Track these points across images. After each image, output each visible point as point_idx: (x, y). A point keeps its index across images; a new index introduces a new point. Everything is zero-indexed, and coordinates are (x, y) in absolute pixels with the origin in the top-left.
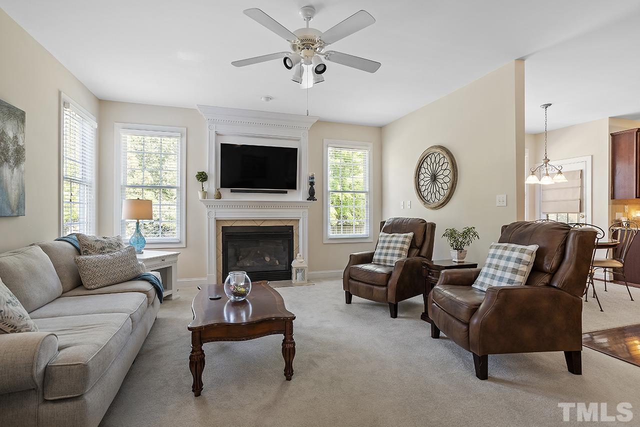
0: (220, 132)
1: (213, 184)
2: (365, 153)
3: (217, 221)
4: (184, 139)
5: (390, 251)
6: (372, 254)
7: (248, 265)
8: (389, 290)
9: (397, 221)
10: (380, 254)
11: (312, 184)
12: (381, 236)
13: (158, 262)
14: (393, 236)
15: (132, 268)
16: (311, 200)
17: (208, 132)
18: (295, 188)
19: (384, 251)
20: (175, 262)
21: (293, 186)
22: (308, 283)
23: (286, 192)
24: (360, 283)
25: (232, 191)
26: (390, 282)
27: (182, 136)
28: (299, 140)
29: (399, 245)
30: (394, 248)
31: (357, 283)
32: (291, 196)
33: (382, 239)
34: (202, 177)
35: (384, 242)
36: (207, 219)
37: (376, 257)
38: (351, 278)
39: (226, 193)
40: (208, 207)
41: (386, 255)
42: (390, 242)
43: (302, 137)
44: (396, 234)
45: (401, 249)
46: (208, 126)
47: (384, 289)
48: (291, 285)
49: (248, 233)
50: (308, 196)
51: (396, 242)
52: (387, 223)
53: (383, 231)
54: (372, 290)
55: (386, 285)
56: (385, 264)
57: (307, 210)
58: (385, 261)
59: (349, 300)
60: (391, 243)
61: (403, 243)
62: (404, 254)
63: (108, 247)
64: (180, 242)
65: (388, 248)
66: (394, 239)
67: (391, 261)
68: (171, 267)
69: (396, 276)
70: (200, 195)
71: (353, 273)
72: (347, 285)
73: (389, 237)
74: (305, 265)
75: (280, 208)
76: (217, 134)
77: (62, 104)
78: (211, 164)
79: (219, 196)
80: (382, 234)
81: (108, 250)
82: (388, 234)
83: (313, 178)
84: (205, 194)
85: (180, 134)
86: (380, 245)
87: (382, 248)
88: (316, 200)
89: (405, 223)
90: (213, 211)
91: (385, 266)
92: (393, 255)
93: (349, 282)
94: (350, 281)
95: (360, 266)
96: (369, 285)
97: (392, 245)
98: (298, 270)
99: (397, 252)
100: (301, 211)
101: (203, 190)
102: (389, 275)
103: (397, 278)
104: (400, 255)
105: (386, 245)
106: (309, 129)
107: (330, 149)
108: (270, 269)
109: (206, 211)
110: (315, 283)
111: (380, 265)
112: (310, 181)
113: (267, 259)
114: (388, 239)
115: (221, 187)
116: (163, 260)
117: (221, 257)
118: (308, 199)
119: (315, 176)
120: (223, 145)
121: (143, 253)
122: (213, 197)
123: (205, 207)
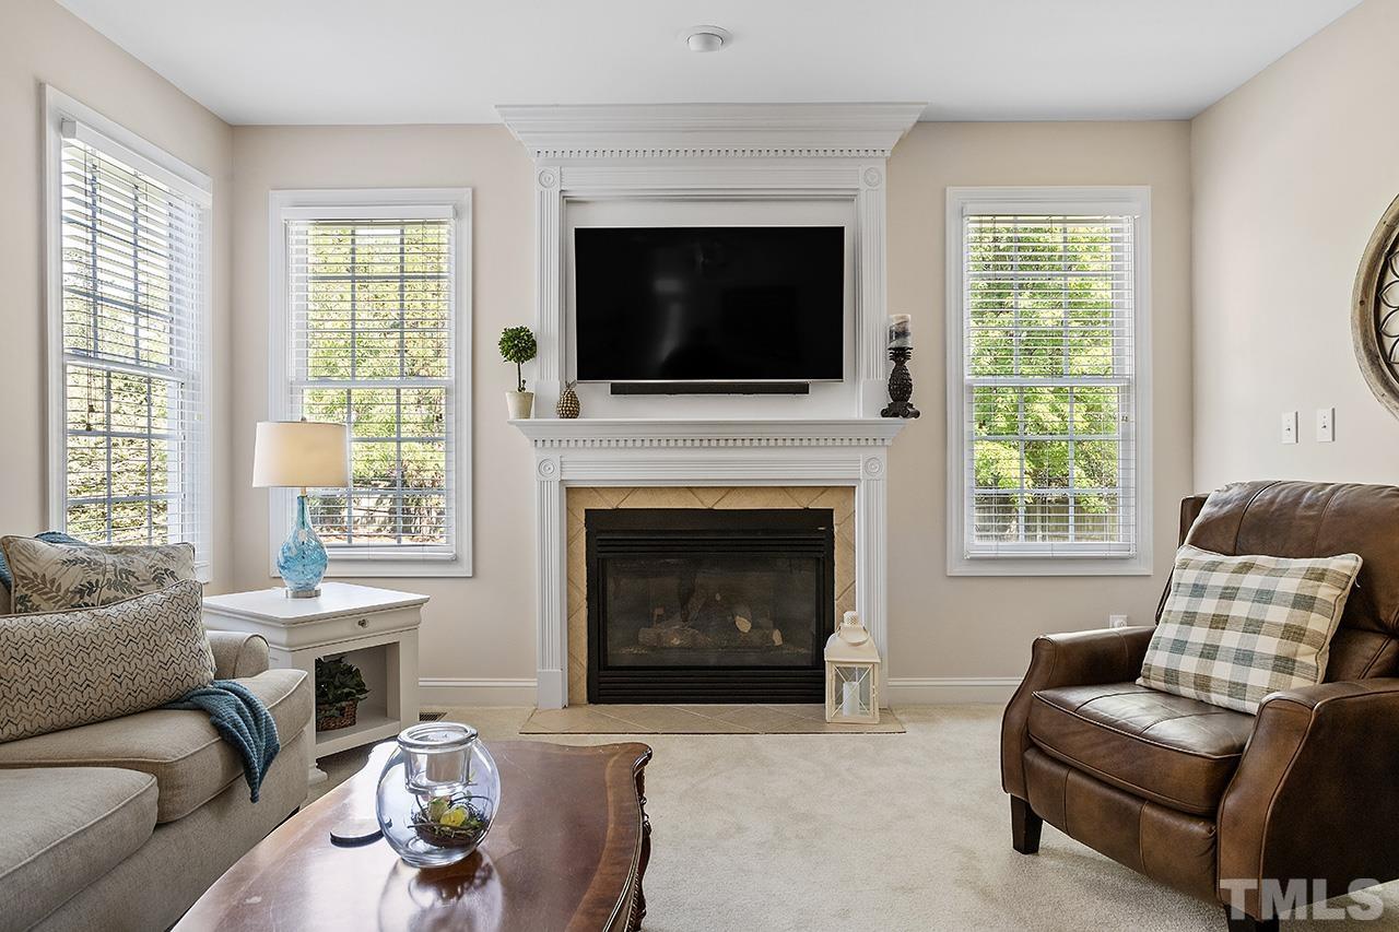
0: (575, 194)
1: (552, 369)
2: (1121, 230)
3: (571, 492)
4: (467, 224)
5: (1230, 639)
6: (1140, 643)
7: (676, 642)
8: (1224, 843)
9: (1268, 495)
10: (1179, 647)
11: (900, 355)
12: (1185, 565)
13: (345, 629)
14: (1245, 568)
15: (164, 665)
16: (896, 415)
17: (537, 193)
18: (837, 374)
19: (1199, 635)
20: (413, 627)
21: (830, 367)
22: (881, 722)
23: (804, 390)
24: (1072, 776)
25: (615, 390)
26: (1230, 802)
27: (457, 214)
28: (848, 199)
29: (1278, 614)
30: (1253, 626)
31: (1063, 772)
32: (824, 403)
33: (1190, 576)
34: (520, 346)
35: (1198, 590)
36: (536, 485)
37: (1156, 658)
38: (1033, 745)
39: (597, 397)
40: (540, 444)
41: (1209, 652)
42: (1229, 594)
43: (862, 185)
44: (1261, 559)
45: (1294, 633)
46: (536, 177)
47: (1198, 829)
48: (819, 726)
49: (670, 532)
50: (885, 400)
51: (1264, 597)
52: (1215, 504)
53: (1192, 543)
54: (1131, 821)
55: (1210, 816)
56: (1203, 696)
57: (882, 454)
58: (1203, 683)
59: (1026, 840)
60: (1232, 597)
61: (1304, 603)
62: (1311, 658)
63: (110, 584)
64: (455, 560)
65: (1219, 622)
66: (1252, 581)
67: (1237, 689)
68: (396, 644)
69: (1264, 775)
70: (511, 403)
71: (1044, 724)
72: (1016, 773)
73: (1224, 569)
74: (868, 655)
75: (784, 447)
76: (568, 201)
78: (546, 303)
79: (570, 408)
80: (1187, 552)
81: (106, 593)
82: (1222, 558)
83: (901, 333)
84: (526, 401)
85: (450, 208)
86: (1177, 604)
87: (1189, 619)
88: (917, 414)
89: (1310, 506)
90: (555, 457)
91: (1203, 707)
92: (1245, 658)
93: (1023, 759)
94: (1030, 756)
95: (1076, 696)
96: (1118, 796)
97: (1240, 609)
98: (846, 673)
99: (1268, 645)
100: (862, 455)
101: (521, 389)
102: (1227, 767)
103: (1274, 788)
104: (1284, 665)
105: (1208, 606)
106: (888, 154)
107: (971, 226)
108: (752, 659)
109: (534, 456)
110: (907, 727)
111: (1178, 696)
112: (894, 344)
113: (744, 625)
114: (1219, 579)
115: (580, 377)
116: (362, 623)
117: (584, 613)
118: (885, 413)
119: (910, 327)
120: (583, 235)
121: (317, 594)
122: (554, 410)
123: (528, 442)
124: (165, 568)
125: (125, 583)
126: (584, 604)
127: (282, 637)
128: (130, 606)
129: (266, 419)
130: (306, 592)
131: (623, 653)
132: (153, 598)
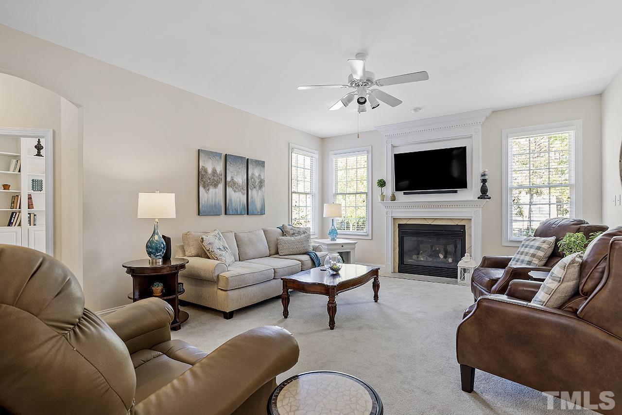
0: (395, 145)
1: (389, 189)
3: (394, 219)
4: (370, 155)
7: (422, 259)
11: (484, 181)
13: (339, 247)
14: (533, 240)
15: (304, 247)
16: (481, 198)
17: (386, 146)
18: (466, 187)
20: (353, 248)
21: (463, 185)
23: (456, 192)
25: (405, 194)
26: (493, 288)
27: (368, 153)
28: (470, 137)
29: (532, 251)
32: (461, 195)
34: (382, 183)
36: (386, 217)
37: (511, 263)
39: (400, 195)
40: (387, 207)
43: (473, 133)
46: (386, 142)
48: (456, 283)
49: (420, 230)
50: (479, 194)
51: (532, 247)
55: (490, 291)
57: (479, 209)
62: (536, 262)
63: (297, 233)
64: (367, 235)
68: (350, 252)
70: (379, 198)
73: (529, 240)
74: (470, 265)
76: (393, 147)
77: (290, 150)
78: (388, 173)
79: (393, 198)
81: (297, 235)
83: (484, 175)
84: (383, 197)
85: (367, 151)
88: (490, 198)
90: (390, 210)
94: (473, 283)
97: (526, 250)
98: (463, 270)
99: (527, 258)
100: (473, 210)
101: (382, 194)
102: (495, 281)
104: (529, 263)
105: (522, 249)
106: (481, 123)
107: (511, 140)
108: (443, 265)
109: (385, 210)
112: (482, 178)
113: (441, 256)
115: (396, 191)
116: (342, 246)
117: (397, 250)
118: (479, 198)
119: (486, 173)
120: (396, 156)
121: (336, 240)
122: (389, 199)
123: (384, 207)
124: (305, 231)
125: (299, 233)
126: (398, 247)
127: (326, 247)
128: (299, 237)
129: (328, 203)
130: (333, 239)
131: (408, 261)
132: (303, 236)
